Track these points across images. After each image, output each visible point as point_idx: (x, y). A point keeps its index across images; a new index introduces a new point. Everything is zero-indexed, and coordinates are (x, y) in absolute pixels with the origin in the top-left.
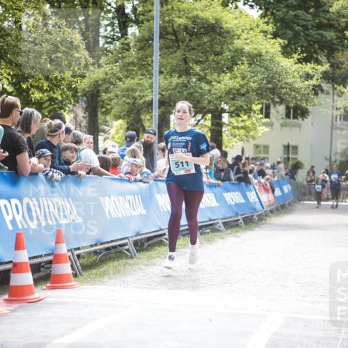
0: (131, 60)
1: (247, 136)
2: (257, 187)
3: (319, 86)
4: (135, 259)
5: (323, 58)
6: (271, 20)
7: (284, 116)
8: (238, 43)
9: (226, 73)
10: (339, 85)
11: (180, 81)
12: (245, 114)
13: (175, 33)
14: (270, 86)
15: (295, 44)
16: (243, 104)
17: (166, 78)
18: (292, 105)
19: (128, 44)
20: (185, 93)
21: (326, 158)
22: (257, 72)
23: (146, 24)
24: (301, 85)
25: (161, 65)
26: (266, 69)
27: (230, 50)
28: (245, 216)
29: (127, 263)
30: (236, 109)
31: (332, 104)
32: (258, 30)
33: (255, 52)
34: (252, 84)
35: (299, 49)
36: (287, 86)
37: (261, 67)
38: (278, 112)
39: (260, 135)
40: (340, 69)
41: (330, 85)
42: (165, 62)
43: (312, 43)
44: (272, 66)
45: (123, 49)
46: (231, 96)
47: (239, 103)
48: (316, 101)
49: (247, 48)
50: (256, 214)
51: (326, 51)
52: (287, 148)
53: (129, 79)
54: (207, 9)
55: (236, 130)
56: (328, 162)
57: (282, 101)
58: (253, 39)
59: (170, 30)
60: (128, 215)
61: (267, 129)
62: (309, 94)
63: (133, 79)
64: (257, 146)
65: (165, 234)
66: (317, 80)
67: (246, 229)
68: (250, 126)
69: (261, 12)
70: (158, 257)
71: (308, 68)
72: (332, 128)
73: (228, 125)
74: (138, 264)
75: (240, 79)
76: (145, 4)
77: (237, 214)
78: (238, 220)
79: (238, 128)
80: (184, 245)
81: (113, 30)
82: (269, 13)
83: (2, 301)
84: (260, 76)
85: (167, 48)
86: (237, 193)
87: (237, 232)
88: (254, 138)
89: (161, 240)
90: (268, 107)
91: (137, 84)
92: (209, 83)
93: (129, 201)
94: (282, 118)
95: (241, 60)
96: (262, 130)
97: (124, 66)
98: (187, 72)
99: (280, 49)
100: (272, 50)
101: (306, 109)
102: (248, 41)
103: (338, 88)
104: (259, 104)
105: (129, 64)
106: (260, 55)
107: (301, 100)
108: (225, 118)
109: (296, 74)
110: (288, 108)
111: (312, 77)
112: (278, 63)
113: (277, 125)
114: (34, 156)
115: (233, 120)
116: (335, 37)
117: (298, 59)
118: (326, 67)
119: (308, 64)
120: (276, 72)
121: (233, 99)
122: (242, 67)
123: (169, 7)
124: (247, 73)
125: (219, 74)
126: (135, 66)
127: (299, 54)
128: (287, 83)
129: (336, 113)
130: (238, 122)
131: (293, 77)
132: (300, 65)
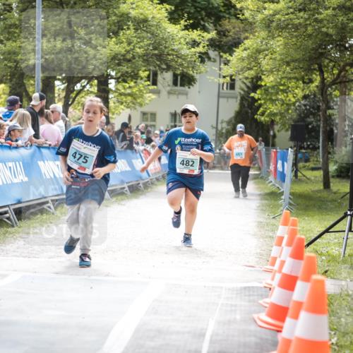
0: (13, 22)
1: (133, 103)
2: (142, 155)
3: (206, 53)
4: (16, 228)
5: (210, 26)
7: (171, 83)
8: (124, 8)
9: (112, 38)
10: (225, 53)
12: (132, 81)
14: (156, 52)
15: (182, 10)
16: (129, 70)
18: (178, 72)
19: (10, 5)
21: (212, 126)
22: (144, 38)
24: (188, 52)
26: (152, 34)
27: (115, 15)
28: (130, 184)
29: (7, 232)
30: (122, 75)
31: (218, 71)
33: (142, 17)
34: (138, 50)
35: (186, 15)
36: (173, 53)
37: (147, 32)
38: (164, 79)
39: (147, 102)
40: (227, 36)
41: (217, 53)
43: (199, 9)
44: (159, 32)
45: (5, 10)
46: (117, 62)
47: (124, 68)
48: (203, 69)
49: (133, 13)
50: (141, 182)
51: (213, 18)
52: (174, 116)
53: (11, 41)
55: (123, 97)
56: (215, 130)
57: (169, 68)
58: (140, 3)
60: (9, 182)
61: (153, 96)
62: (195, 61)
63: (15, 41)
64: (144, 114)
65: (47, 202)
66: (204, 47)
67: (131, 198)
68: (137, 93)
70: (41, 225)
71: (195, 34)
72: (219, 97)
73: (115, 92)
74: (19, 233)
75: (125, 45)
77: (122, 182)
78: (124, 188)
79: (125, 95)
84: (146, 42)
86: (123, 160)
87: (122, 200)
88: (141, 105)
89: (44, 208)
90: (155, 75)
91: (20, 47)
93: (10, 168)
94: (169, 85)
95: (127, 25)
96: (149, 97)
97: (5, 28)
99: (166, 15)
100: (159, 16)
101: (193, 77)
102: (134, 6)
103: (225, 56)
104: (146, 70)
105: (11, 26)
106: (145, 21)
107: (188, 67)
108: (112, 84)
109: (182, 40)
110: (175, 76)
111: (198, 44)
112: (165, 29)
113: (164, 93)
115: (120, 87)
116: (222, 4)
117: (185, 26)
118: (213, 34)
119: (195, 31)
120: (163, 38)
121: (119, 64)
122: (128, 32)
124: (133, 39)
126: (17, 28)
127: (186, 21)
128: (173, 50)
129: (222, 80)
130: (124, 89)
131: (180, 43)
132: (187, 31)
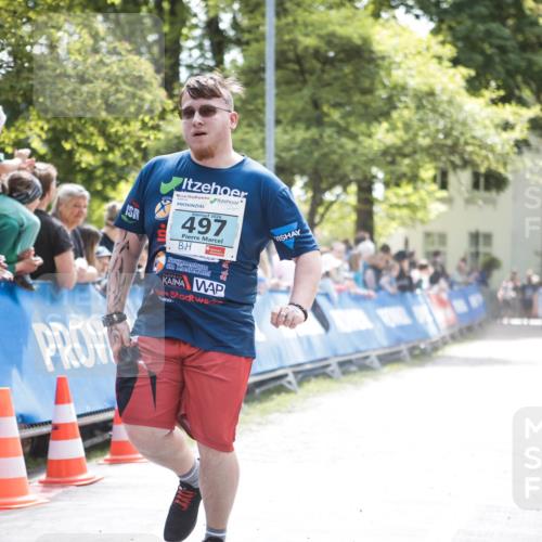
1: (413, 219)
3: (526, 141)
5: (527, 94)
6: (449, 39)
7: (470, 187)
8: (398, 75)
9: (380, 123)
11: (308, 135)
12: (408, 184)
13: (299, 60)
14: (449, 142)
17: (285, 132)
18: (482, 170)
20: (316, 155)
21: (535, 252)
23: (254, 46)
24: (496, 139)
25: (278, 111)
26: (442, 115)
27: (385, 87)
28: (410, 345)
32: (429, 55)
33: (425, 89)
34: (421, 141)
35: (493, 84)
36: (475, 142)
37: (434, 110)
38: (460, 182)
39: (432, 217)
42: (284, 105)
49: (415, 83)
52: (475, 237)
54: (349, 22)
55: (395, 210)
57: (466, 163)
58: (423, 68)
59: (291, 55)
61: (442, 208)
62: (508, 154)
64: (428, 235)
65: (286, 375)
66: (522, 131)
67: (413, 365)
68: (418, 204)
69: (432, 25)
70: (278, 411)
71: (508, 111)
73: (383, 202)
75: (400, 133)
76: (252, 16)
77: (399, 341)
78: (399, 352)
79: (398, 206)
80: (318, 391)
81: (202, 56)
82: (444, 26)
83: (37, 484)
85: (288, 83)
86: (398, 308)
88: (423, 223)
89: (282, 386)
90: (444, 174)
92: (354, 137)
94: (468, 191)
98: (319, 121)
99: (463, 83)
100: (451, 86)
101: (504, 177)
102: (413, 72)
104: (430, 169)
106: (431, 94)
108: (378, 191)
109: (488, 122)
110: (476, 175)
111: (512, 127)
112: (460, 108)
113: (459, 202)
114: (82, 256)
115: (390, 194)
117: (492, 99)
118: (534, 111)
119: (507, 106)
120: (458, 120)
121: (393, 163)
122: (406, 113)
123: (290, 19)
125: (369, 123)
127: (493, 91)
128: (474, 137)
130: (397, 195)
132: (494, 108)
